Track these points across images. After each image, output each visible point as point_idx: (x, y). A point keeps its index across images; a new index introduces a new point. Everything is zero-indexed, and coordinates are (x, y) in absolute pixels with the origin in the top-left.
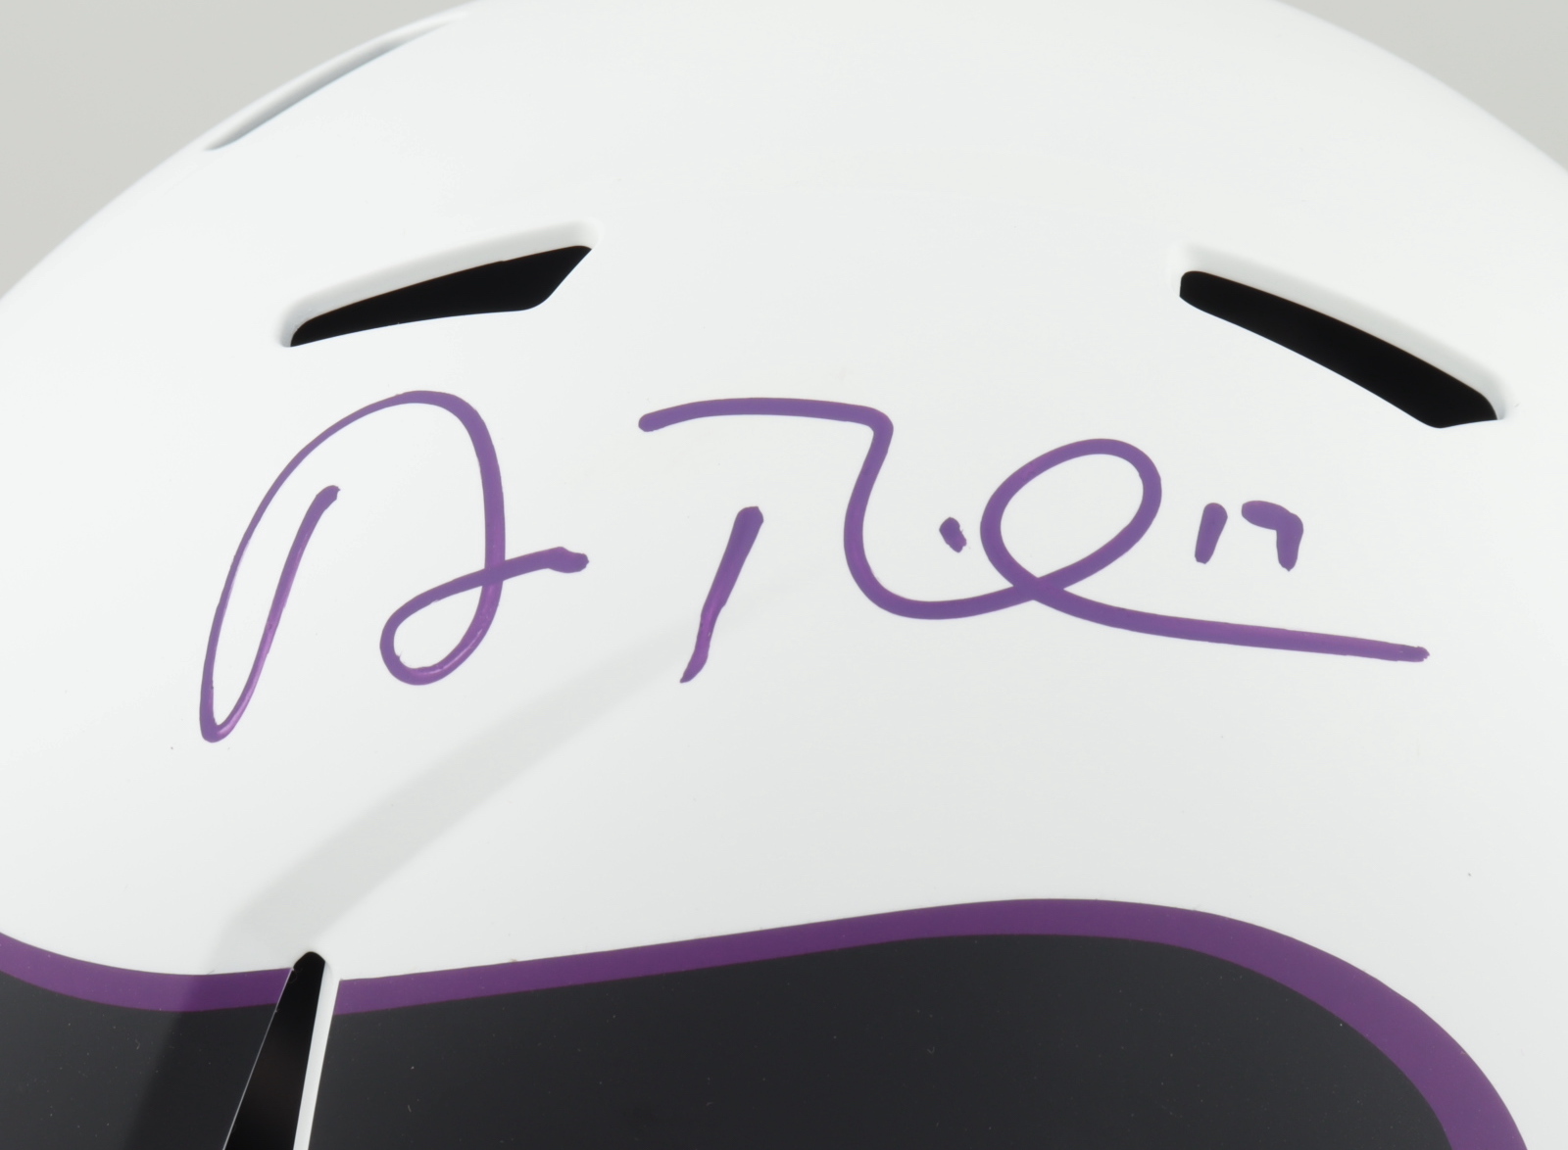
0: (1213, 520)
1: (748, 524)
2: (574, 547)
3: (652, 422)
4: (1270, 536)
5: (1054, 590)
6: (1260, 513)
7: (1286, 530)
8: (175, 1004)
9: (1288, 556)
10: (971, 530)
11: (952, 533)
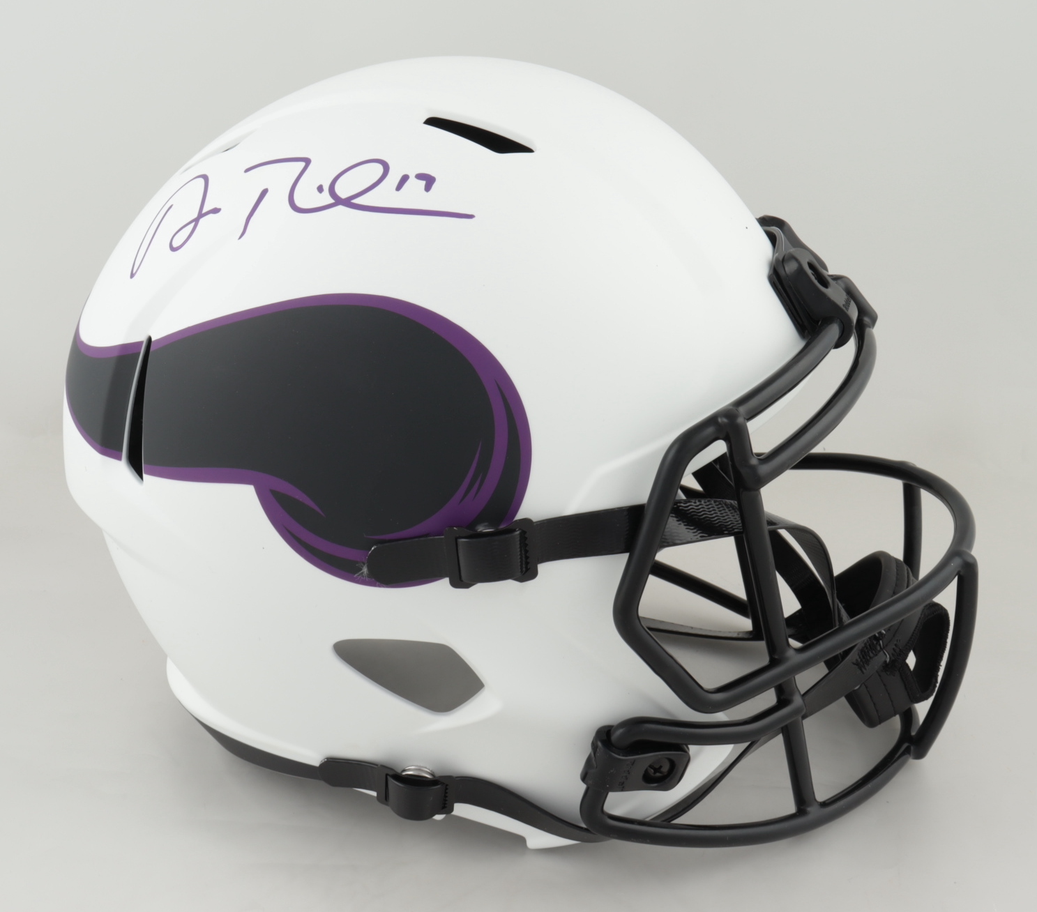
0: (405, 179)
1: (264, 192)
2: (218, 207)
3: (247, 170)
4: (423, 183)
5: (348, 202)
6: (420, 177)
7: (429, 181)
8: (116, 354)
9: (428, 188)
10: (326, 188)
11: (320, 189)
